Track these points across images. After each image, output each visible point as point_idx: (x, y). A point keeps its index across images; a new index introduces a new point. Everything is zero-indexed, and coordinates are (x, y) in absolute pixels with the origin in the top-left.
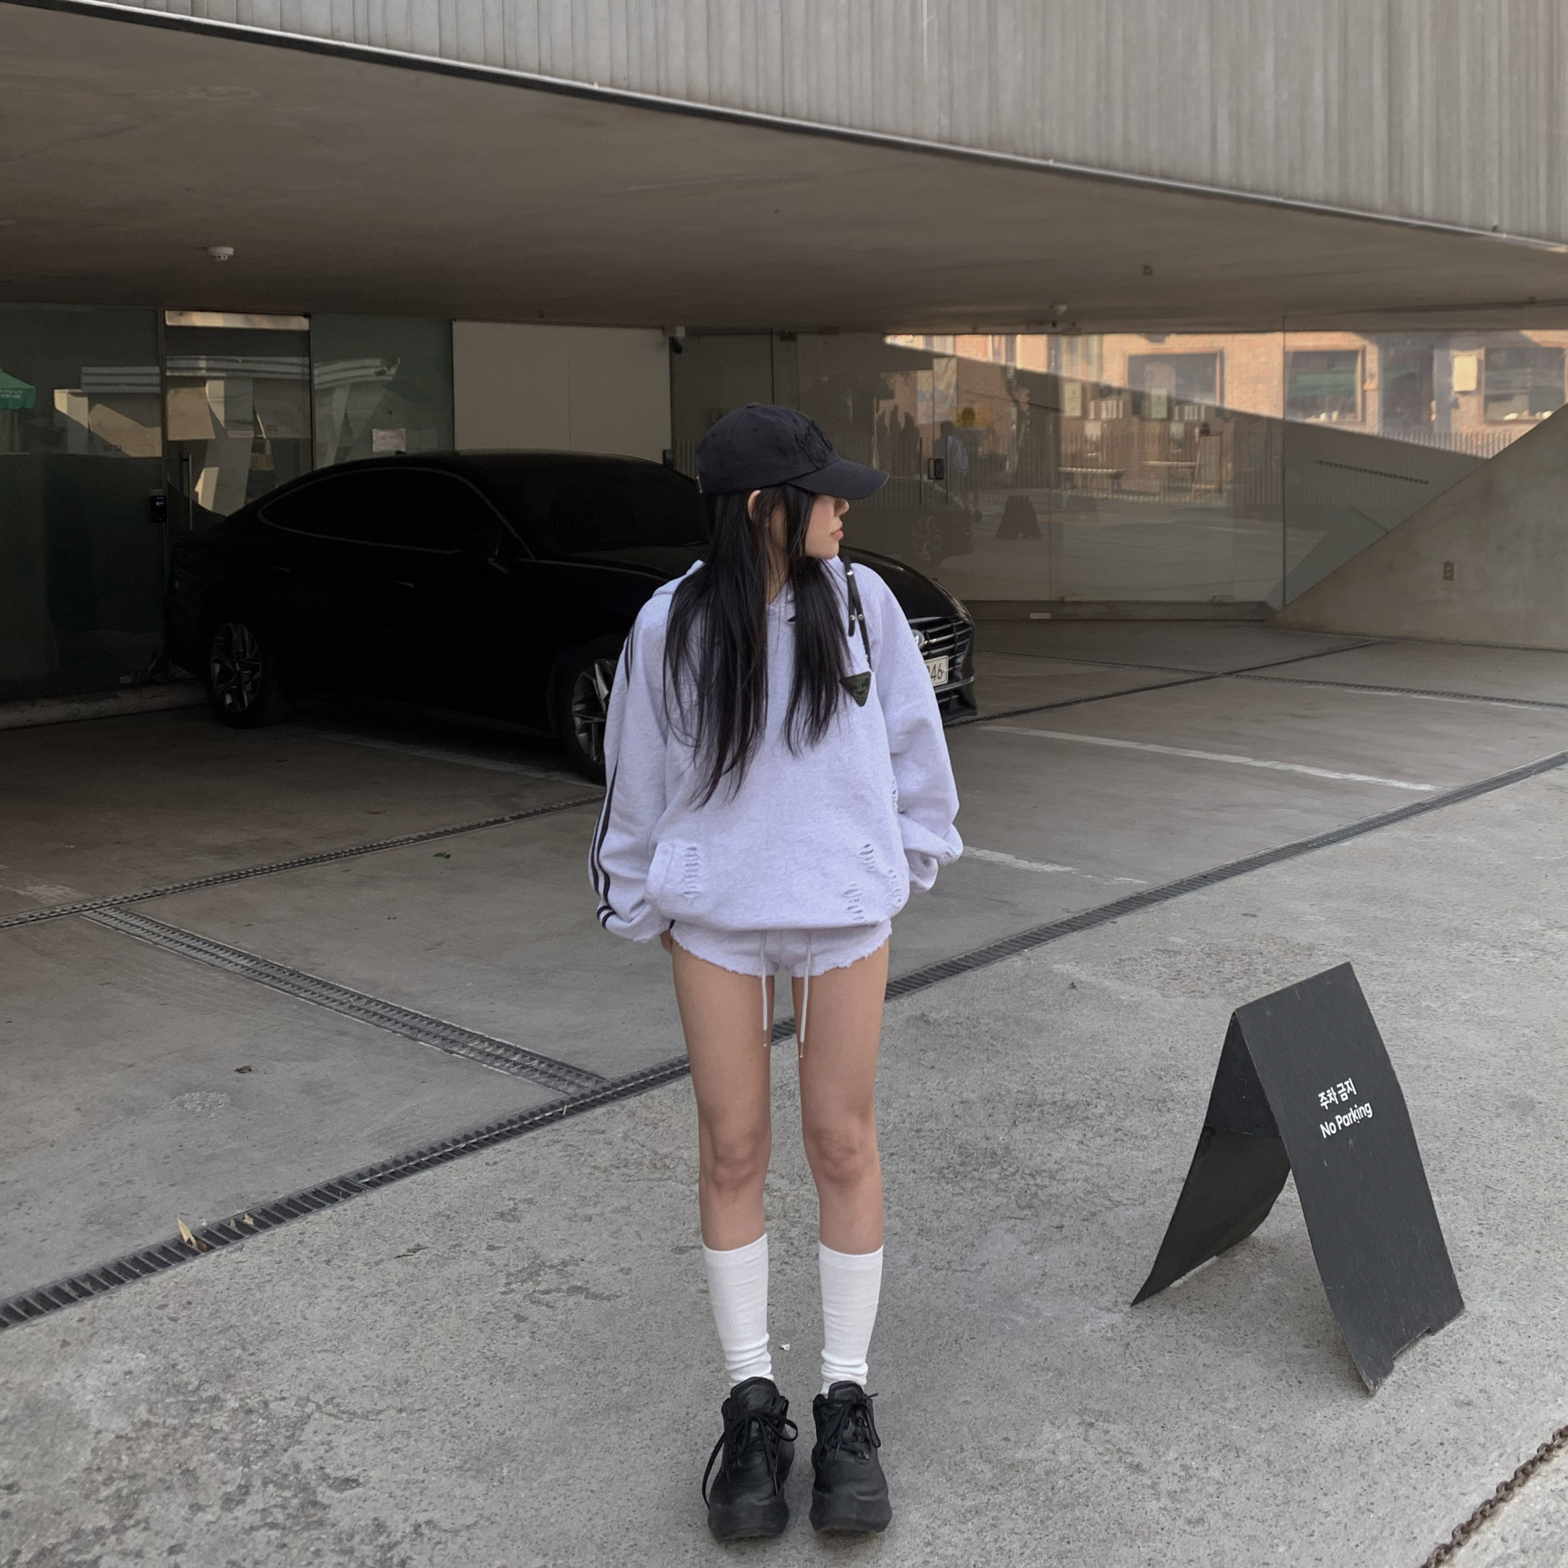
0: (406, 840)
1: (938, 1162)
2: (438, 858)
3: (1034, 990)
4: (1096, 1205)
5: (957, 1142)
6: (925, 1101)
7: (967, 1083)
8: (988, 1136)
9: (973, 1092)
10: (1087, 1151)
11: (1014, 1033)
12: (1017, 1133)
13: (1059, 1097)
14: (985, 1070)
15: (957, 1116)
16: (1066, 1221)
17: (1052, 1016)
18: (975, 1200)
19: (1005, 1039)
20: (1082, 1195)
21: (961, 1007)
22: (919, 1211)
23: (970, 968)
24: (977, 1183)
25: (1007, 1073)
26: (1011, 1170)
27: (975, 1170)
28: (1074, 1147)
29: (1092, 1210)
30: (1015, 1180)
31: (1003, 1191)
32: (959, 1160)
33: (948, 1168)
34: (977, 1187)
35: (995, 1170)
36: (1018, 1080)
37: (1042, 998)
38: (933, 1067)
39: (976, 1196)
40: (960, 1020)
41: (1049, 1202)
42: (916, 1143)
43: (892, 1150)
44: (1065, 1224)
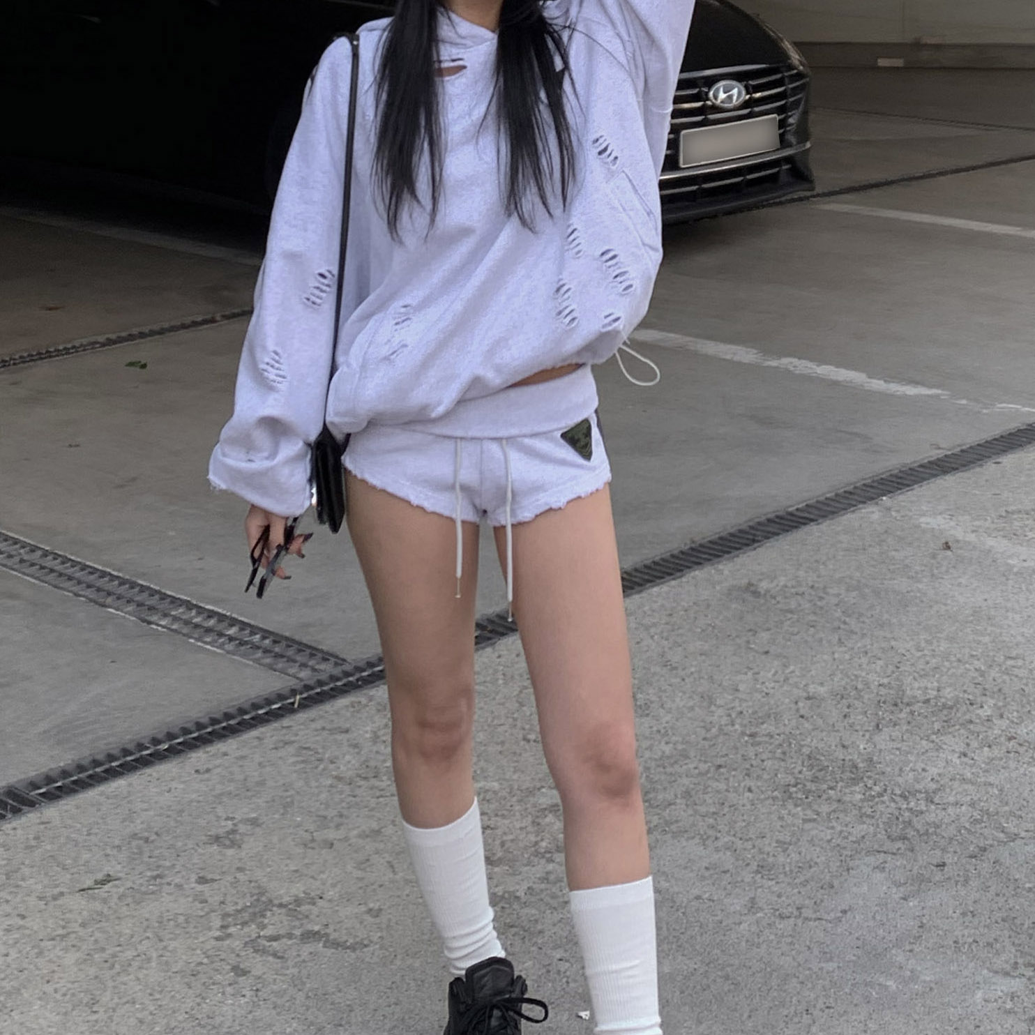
1: (784, 779)
3: (897, 550)
4: (986, 838)
5: (806, 751)
6: (759, 696)
7: (813, 673)
8: (846, 743)
9: (822, 684)
10: (971, 766)
11: (872, 607)
12: (882, 739)
13: (932, 693)
14: (836, 656)
15: (802, 717)
16: (949, 859)
18: (833, 828)
19: (861, 615)
20: (967, 825)
21: (801, 573)
22: (757, 843)
24: (835, 805)
25: (864, 660)
26: (877, 788)
27: (831, 788)
28: (955, 760)
29: (982, 844)
30: (883, 802)
31: (868, 816)
32: (808, 774)
33: (795, 786)
34: (834, 811)
35: (857, 789)
36: (878, 669)
38: (767, 653)
39: (834, 824)
40: (801, 590)
41: (927, 833)
42: (751, 752)
43: (720, 761)
44: (948, 861)
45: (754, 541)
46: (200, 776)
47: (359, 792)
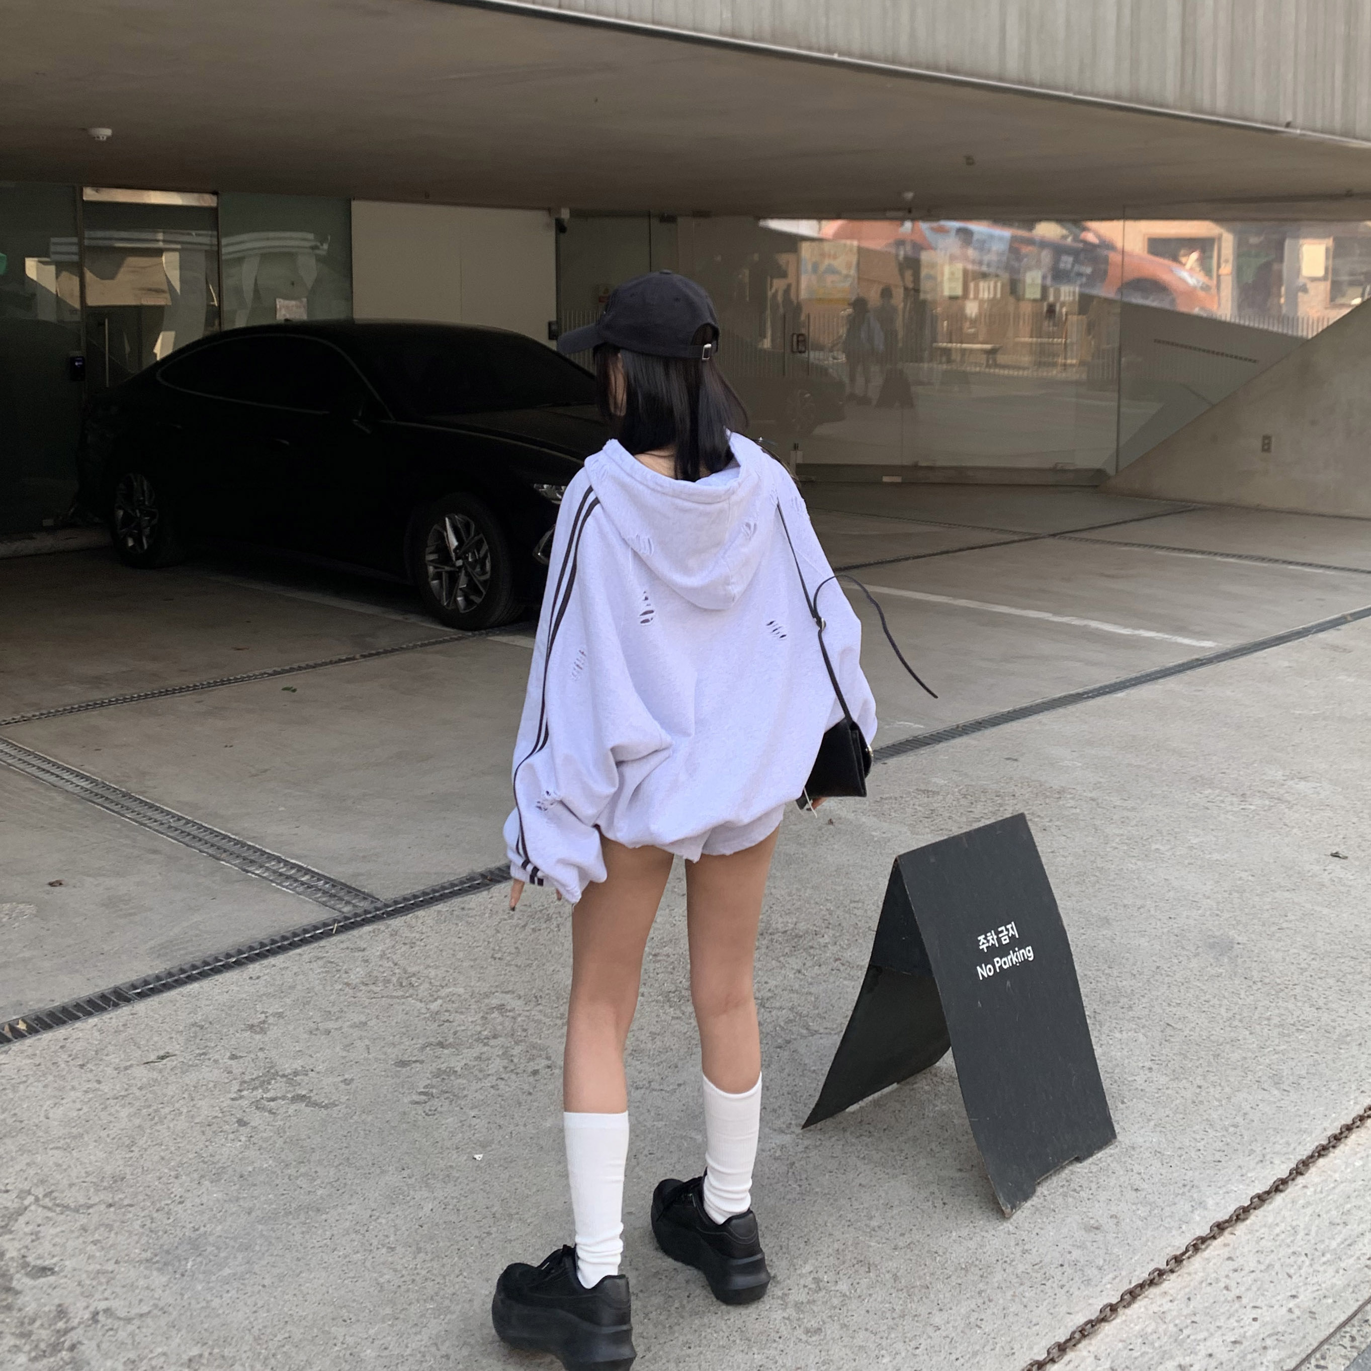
1: (669, 987)
2: (285, 692)
3: (796, 823)
13: (791, 926)
46: (252, 981)
47: (359, 994)
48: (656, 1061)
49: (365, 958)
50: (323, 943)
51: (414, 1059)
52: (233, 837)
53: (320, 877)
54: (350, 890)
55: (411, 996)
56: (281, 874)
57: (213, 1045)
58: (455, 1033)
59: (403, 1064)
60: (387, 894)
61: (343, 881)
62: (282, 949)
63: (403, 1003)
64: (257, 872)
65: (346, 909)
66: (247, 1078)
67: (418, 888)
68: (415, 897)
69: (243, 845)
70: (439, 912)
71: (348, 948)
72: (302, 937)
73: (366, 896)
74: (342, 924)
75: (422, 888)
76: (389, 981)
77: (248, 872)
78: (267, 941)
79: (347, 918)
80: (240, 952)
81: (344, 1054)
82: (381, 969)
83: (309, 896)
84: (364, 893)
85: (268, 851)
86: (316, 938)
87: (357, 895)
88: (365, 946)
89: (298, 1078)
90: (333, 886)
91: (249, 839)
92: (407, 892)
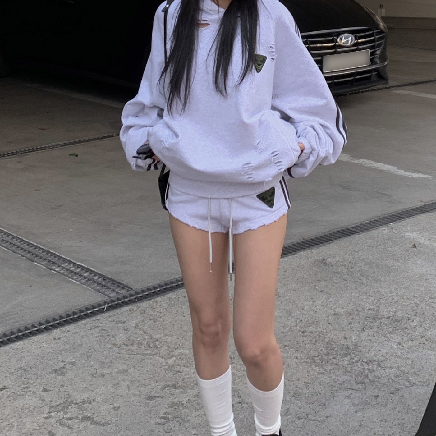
0: (57, 145)
1: (313, 353)
2: (72, 157)
3: (391, 247)
4: (400, 385)
5: (327, 340)
6: (312, 312)
7: (340, 302)
8: (346, 337)
9: (343, 308)
10: (402, 350)
11: (374, 272)
12: (364, 336)
13: (392, 314)
14: (353, 294)
15: (329, 323)
16: (381, 393)
17: (398, 264)
18: (331, 377)
19: (368, 276)
20: (393, 378)
21: (347, 256)
22: (295, 382)
23: (357, 232)
24: (334, 366)
25: (365, 297)
26: (356, 359)
27: (334, 358)
28: (395, 346)
29: (397, 388)
30: (357, 365)
31: (349, 372)
32: (325, 351)
33: (317, 357)
34: (333, 369)
35: (347, 359)
36: (370, 301)
37: (395, 253)
38: (322, 291)
39: (332, 375)
40: (345, 263)
41: (374, 381)
42: (301, 339)
43: (286, 344)
44: (380, 395)
45: (330, 240)
46: (56, 341)
47: (122, 351)
48: (310, 401)
49: (125, 328)
50: (98, 317)
51: (158, 395)
52: (42, 247)
53: (96, 274)
54: (114, 282)
55: (156, 354)
56: (71, 272)
57: (32, 382)
58: (183, 380)
59: (150, 398)
60: (137, 286)
61: (109, 277)
62: (74, 320)
63: (151, 359)
64: (57, 270)
65: (112, 295)
66: (54, 404)
67: (156, 282)
68: (155, 288)
69: (48, 252)
70: (170, 298)
71: (114, 321)
72: (86, 313)
73: (124, 287)
74: (110, 305)
75: (158, 282)
76: (141, 344)
77: (51, 269)
78: (64, 315)
79: (112, 301)
80: (48, 322)
81: (113, 390)
82: (136, 336)
83: (89, 286)
84: (123, 284)
85: (63, 256)
86: (94, 314)
87: (118, 286)
88: (125, 320)
89: (85, 405)
90: (104, 280)
91: (52, 249)
92: (150, 285)
